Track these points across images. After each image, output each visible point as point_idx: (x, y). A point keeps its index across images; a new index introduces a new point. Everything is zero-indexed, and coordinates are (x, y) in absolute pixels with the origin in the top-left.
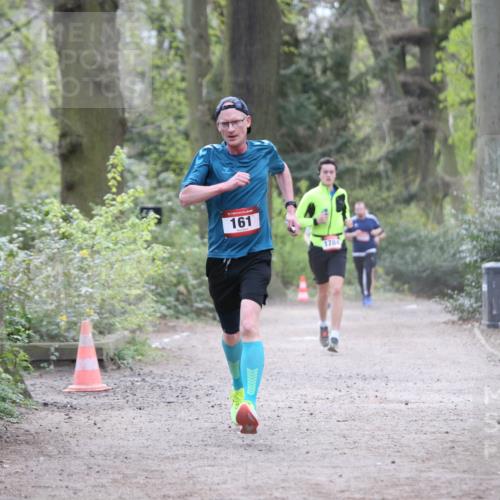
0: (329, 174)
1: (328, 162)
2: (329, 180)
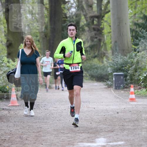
0: (72, 31)
1: (71, 25)
2: (72, 34)
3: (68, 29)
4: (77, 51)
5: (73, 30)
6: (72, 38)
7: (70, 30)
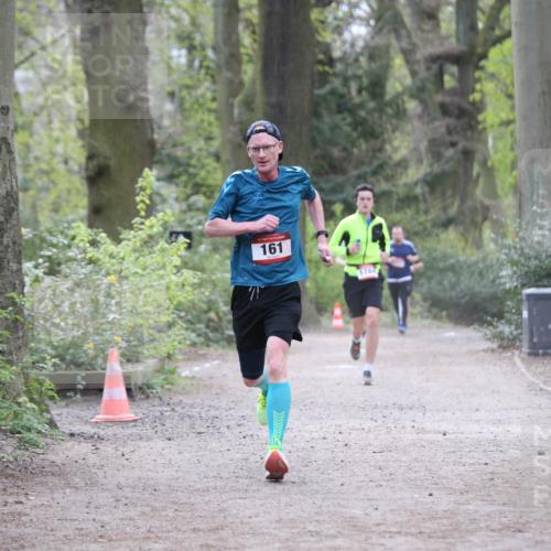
0: (366, 201)
1: (365, 189)
2: (366, 207)
3: (356, 196)
4: (374, 240)
5: (369, 199)
6: (364, 214)
7: (363, 199)
